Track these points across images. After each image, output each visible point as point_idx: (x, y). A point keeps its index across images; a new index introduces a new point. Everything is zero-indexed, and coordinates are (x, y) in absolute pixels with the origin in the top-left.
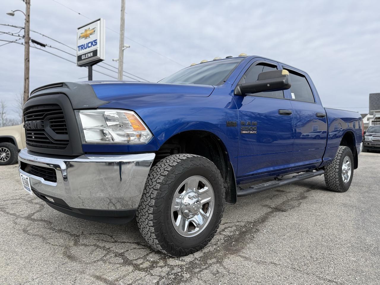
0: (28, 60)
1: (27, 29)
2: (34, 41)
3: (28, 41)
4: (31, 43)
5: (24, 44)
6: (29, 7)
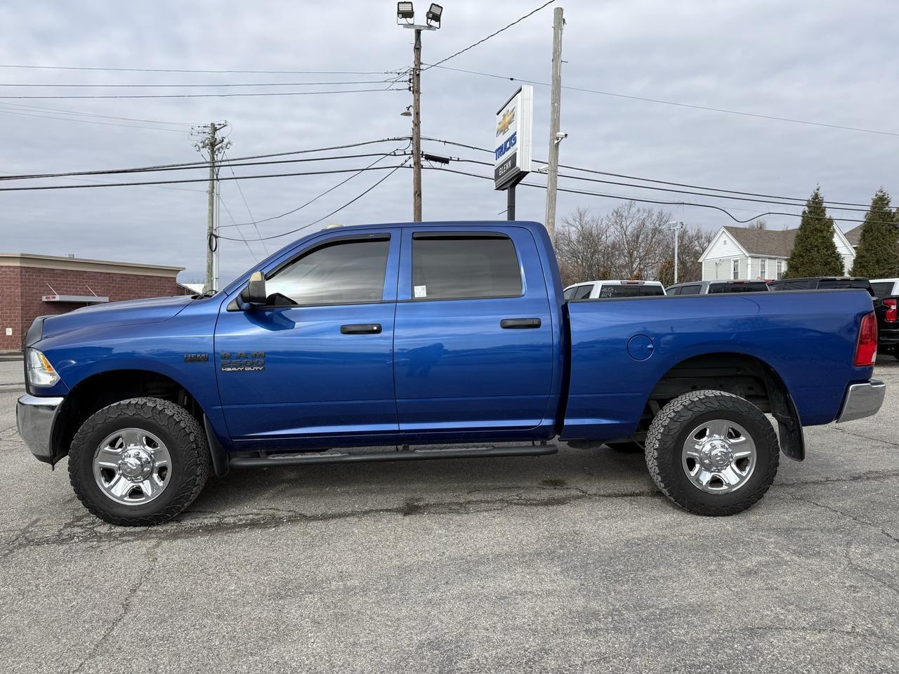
0: (418, 193)
1: (416, 139)
2: (429, 158)
3: (420, 159)
4: (424, 163)
5: (412, 166)
6: (417, 98)
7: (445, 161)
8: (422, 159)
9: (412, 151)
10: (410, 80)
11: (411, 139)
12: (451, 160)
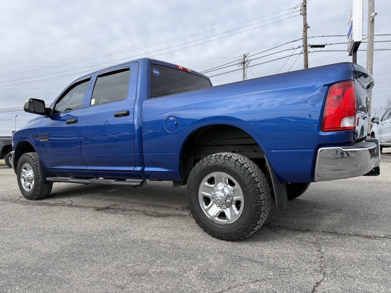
7: (323, 46)
8: (308, 48)
9: (303, 45)
10: (301, 9)
11: (302, 39)
12: (326, 45)
